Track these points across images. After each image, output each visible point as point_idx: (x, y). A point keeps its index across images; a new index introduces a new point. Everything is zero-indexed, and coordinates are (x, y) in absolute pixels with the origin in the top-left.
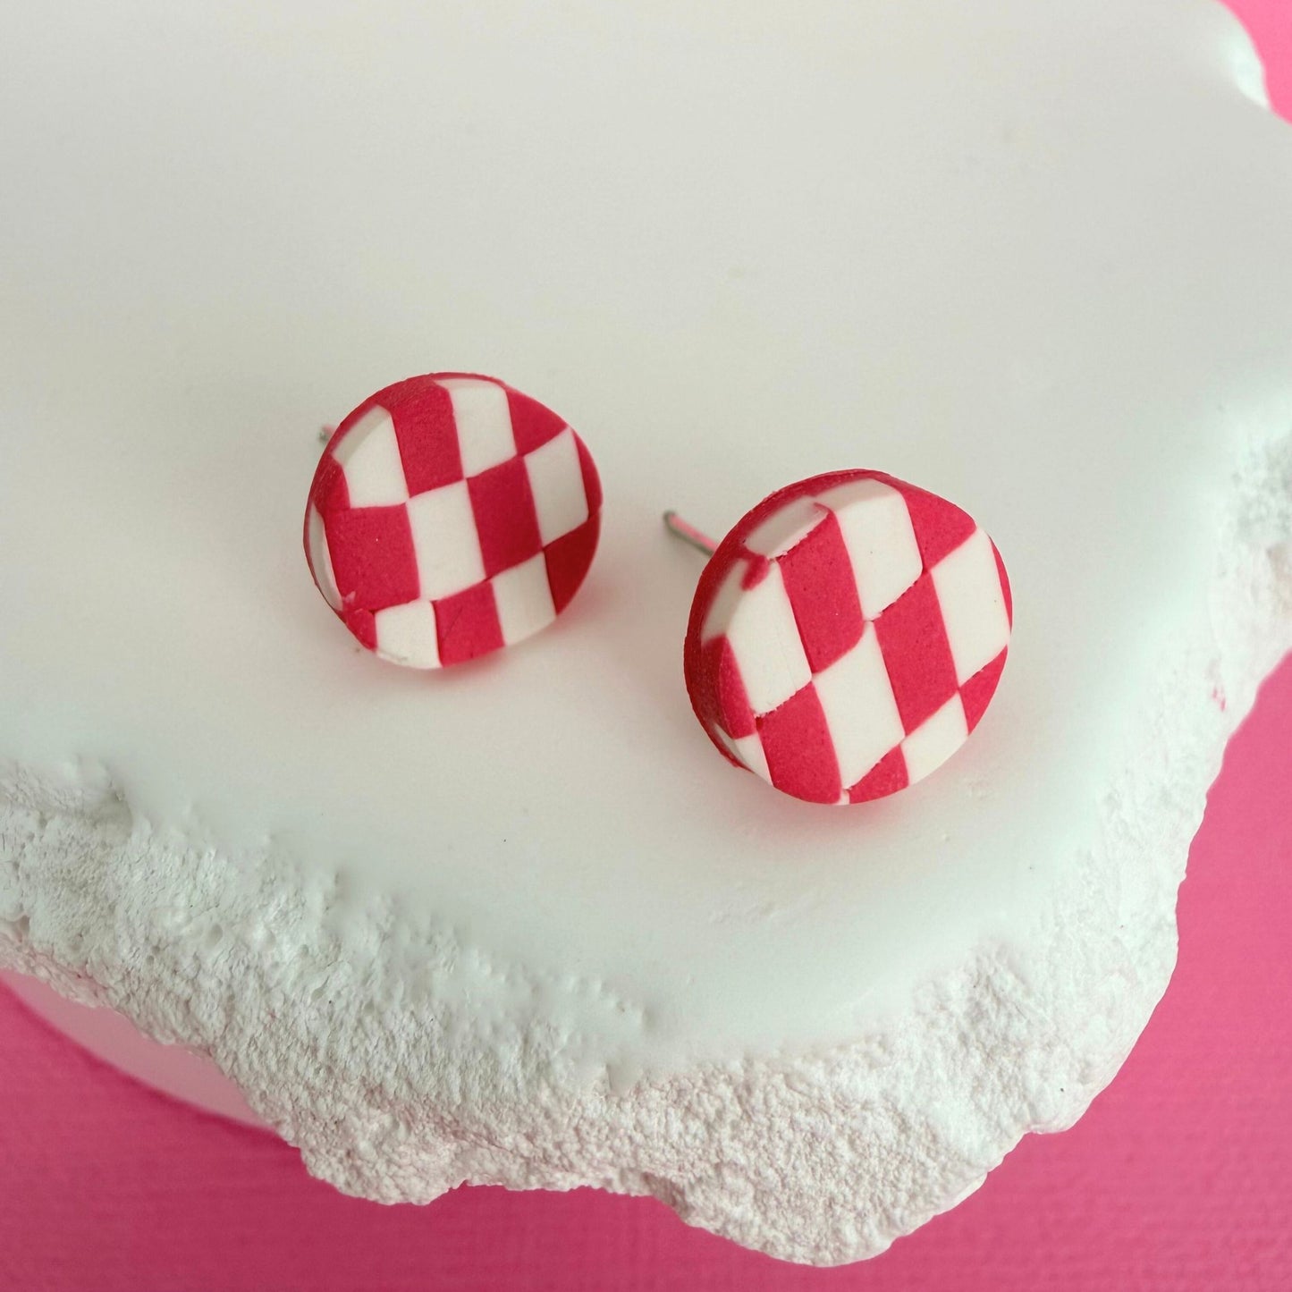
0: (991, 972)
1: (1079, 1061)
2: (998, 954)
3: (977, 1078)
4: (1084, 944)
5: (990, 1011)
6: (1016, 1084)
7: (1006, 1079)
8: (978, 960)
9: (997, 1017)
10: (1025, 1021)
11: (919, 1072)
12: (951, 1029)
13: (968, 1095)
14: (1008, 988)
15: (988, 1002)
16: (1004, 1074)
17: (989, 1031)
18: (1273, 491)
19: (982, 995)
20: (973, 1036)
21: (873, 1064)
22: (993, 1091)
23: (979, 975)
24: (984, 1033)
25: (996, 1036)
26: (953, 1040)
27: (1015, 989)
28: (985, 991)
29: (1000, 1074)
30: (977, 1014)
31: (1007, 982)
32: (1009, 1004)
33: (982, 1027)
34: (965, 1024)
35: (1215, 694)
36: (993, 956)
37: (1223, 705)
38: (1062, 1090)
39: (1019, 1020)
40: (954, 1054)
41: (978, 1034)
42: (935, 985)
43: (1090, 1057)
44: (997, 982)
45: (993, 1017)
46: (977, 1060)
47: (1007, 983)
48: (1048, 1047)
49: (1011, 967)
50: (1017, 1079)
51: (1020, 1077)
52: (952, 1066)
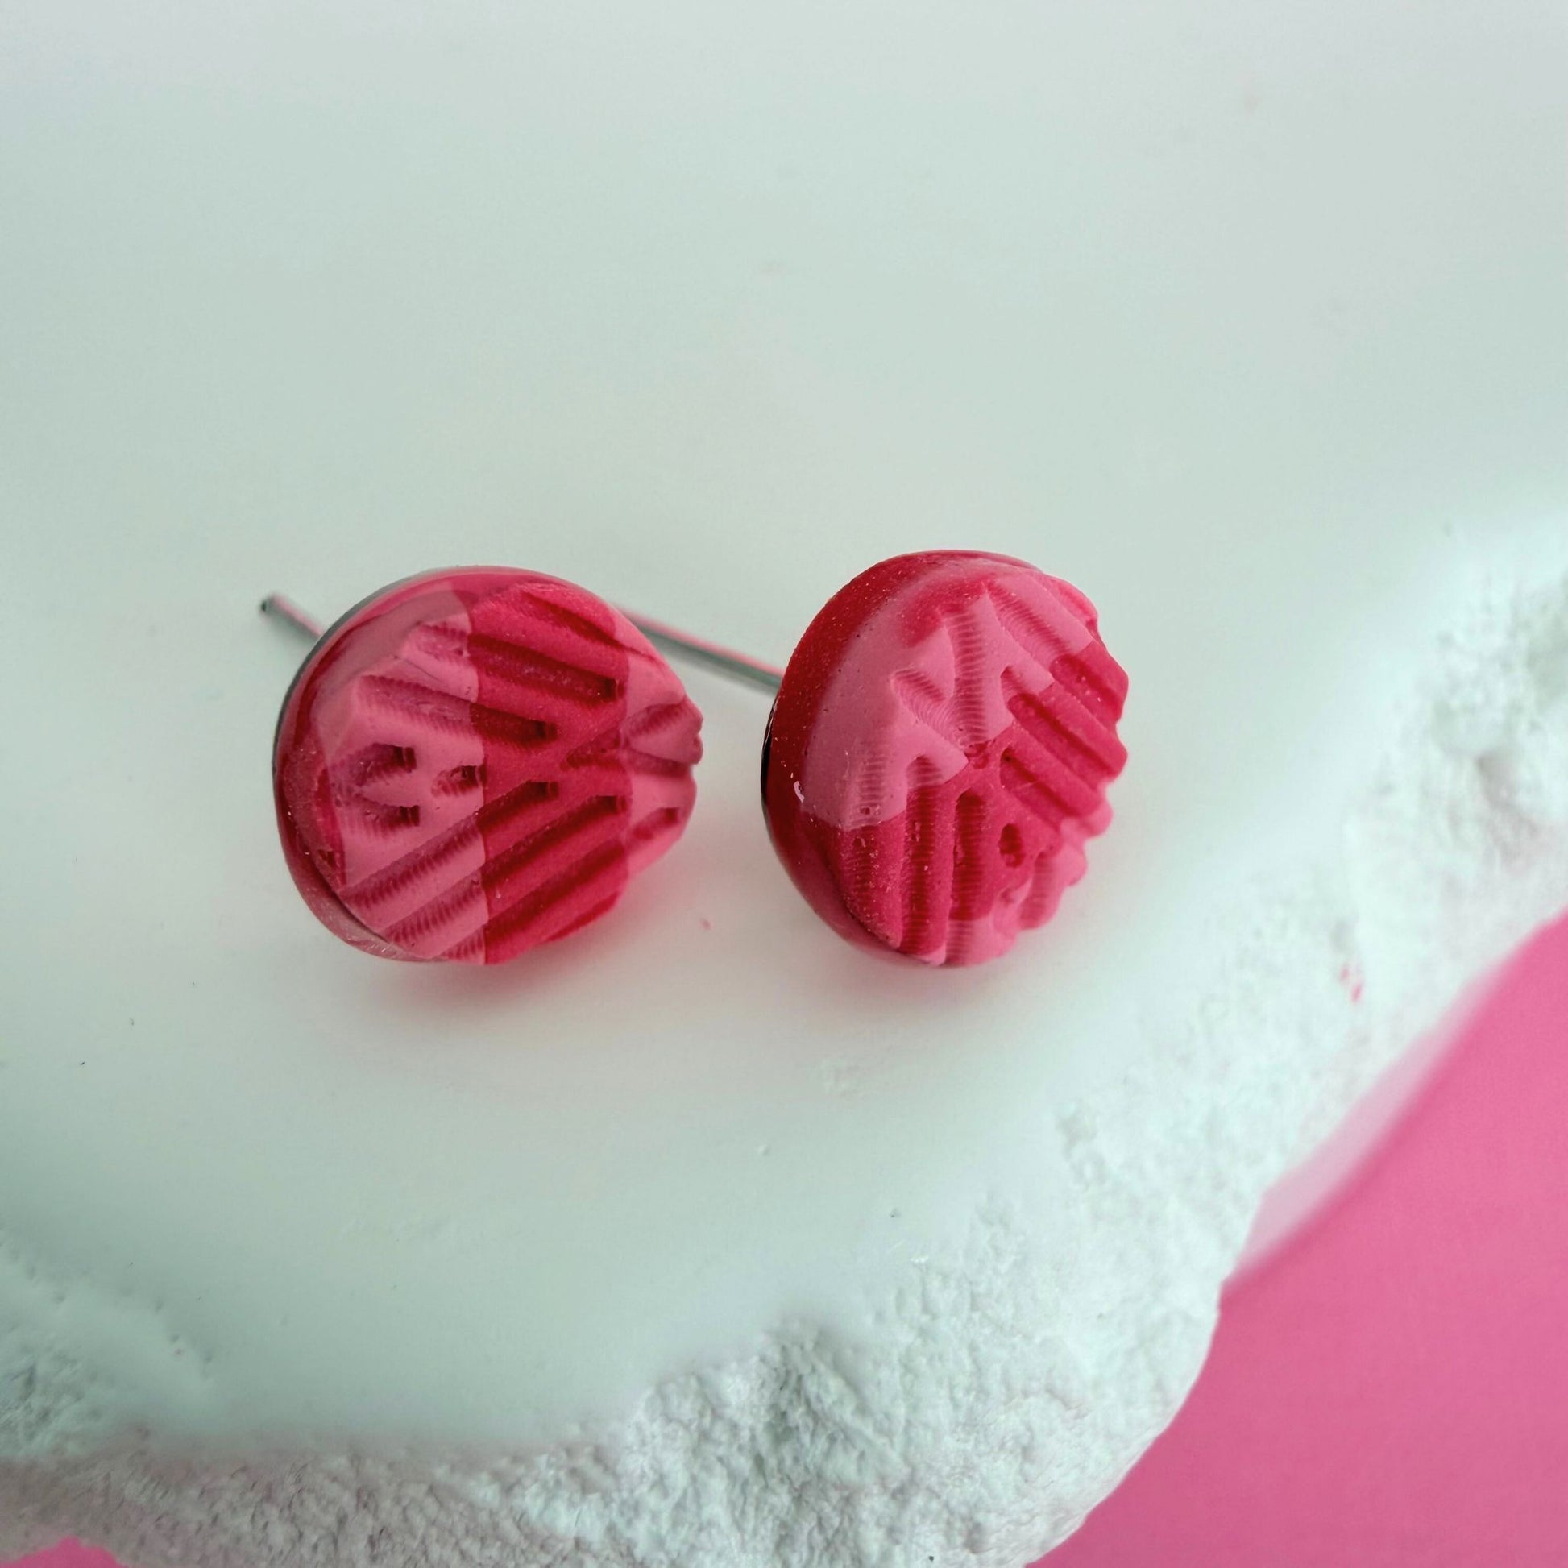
0: (805, 1370)
1: (963, 1520)
2: (818, 1344)
3: (784, 1525)
4: (973, 1349)
5: (802, 1429)
6: (844, 1543)
7: (830, 1533)
8: (784, 1349)
9: (812, 1442)
10: (855, 1454)
11: (680, 1506)
12: (740, 1448)
13: (771, 1547)
14: (828, 1400)
15: (797, 1416)
16: (826, 1525)
17: (796, 1460)
18: (1507, 666)
19: (791, 1402)
20: (772, 1462)
21: (586, 1487)
22: (811, 1549)
23: (788, 1373)
24: (789, 1462)
25: (806, 1469)
26: (744, 1464)
27: (840, 1402)
28: (794, 1397)
29: (821, 1524)
30: (781, 1430)
31: (829, 1390)
32: (829, 1424)
33: (787, 1451)
34: (764, 1443)
35: (1344, 974)
36: (809, 1346)
37: (1357, 993)
38: (932, 1558)
39: (845, 1450)
40: (745, 1483)
41: (781, 1462)
42: (700, 1380)
43: (980, 1517)
44: (811, 1387)
45: (806, 1438)
46: (782, 1499)
47: (827, 1391)
48: (901, 1494)
49: (837, 1367)
50: (845, 1534)
51: (850, 1534)
52: (741, 1502)
